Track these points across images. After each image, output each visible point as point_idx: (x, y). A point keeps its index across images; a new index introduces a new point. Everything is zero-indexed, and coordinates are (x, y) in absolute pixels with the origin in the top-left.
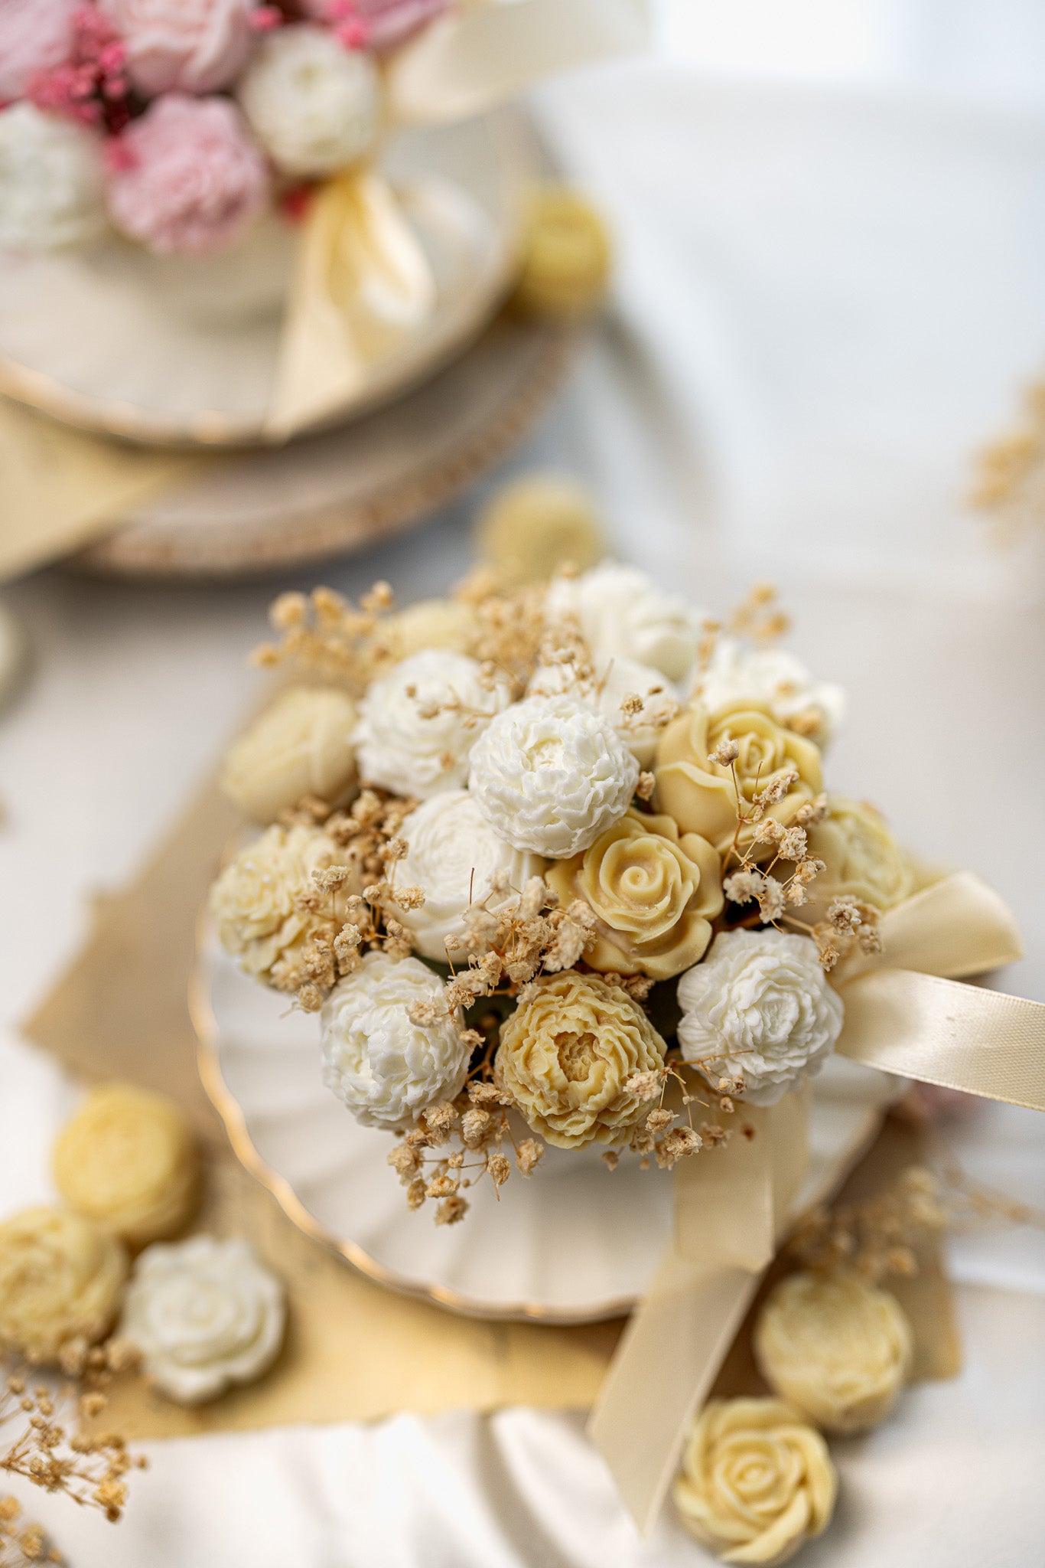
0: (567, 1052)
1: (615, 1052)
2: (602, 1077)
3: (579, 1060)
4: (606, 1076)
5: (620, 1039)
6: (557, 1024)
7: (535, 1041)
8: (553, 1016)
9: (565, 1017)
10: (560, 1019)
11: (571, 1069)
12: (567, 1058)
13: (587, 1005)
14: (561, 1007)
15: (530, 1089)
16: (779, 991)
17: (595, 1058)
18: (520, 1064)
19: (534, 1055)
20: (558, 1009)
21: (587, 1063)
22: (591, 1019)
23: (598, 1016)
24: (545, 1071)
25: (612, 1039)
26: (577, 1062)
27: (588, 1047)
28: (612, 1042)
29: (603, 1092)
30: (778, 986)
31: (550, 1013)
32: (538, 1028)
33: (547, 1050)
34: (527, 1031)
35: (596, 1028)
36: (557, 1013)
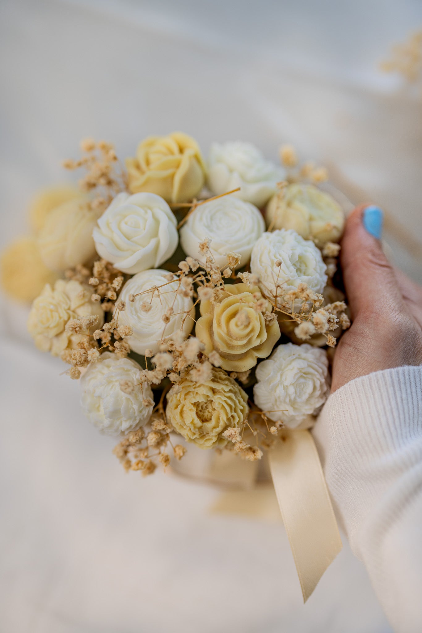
0: (200, 408)
1: (223, 407)
2: (218, 419)
3: (206, 411)
4: (220, 418)
5: (225, 401)
6: (194, 397)
7: (184, 405)
8: (191, 394)
9: (197, 393)
10: (195, 395)
11: (203, 416)
12: (201, 411)
13: (207, 386)
14: (195, 388)
15: (184, 427)
16: (305, 378)
17: (214, 409)
18: (178, 416)
19: (184, 412)
20: (193, 390)
21: (211, 412)
22: (210, 394)
23: (214, 391)
24: (191, 421)
25: (221, 402)
26: (205, 412)
27: (210, 405)
28: (221, 404)
29: (220, 427)
30: (304, 376)
31: (189, 392)
32: (185, 399)
33: (191, 410)
34: (180, 400)
35: (213, 397)
36: (193, 392)
